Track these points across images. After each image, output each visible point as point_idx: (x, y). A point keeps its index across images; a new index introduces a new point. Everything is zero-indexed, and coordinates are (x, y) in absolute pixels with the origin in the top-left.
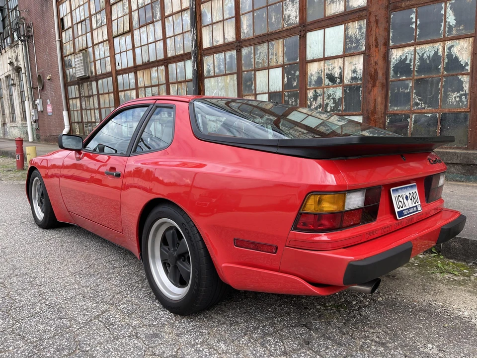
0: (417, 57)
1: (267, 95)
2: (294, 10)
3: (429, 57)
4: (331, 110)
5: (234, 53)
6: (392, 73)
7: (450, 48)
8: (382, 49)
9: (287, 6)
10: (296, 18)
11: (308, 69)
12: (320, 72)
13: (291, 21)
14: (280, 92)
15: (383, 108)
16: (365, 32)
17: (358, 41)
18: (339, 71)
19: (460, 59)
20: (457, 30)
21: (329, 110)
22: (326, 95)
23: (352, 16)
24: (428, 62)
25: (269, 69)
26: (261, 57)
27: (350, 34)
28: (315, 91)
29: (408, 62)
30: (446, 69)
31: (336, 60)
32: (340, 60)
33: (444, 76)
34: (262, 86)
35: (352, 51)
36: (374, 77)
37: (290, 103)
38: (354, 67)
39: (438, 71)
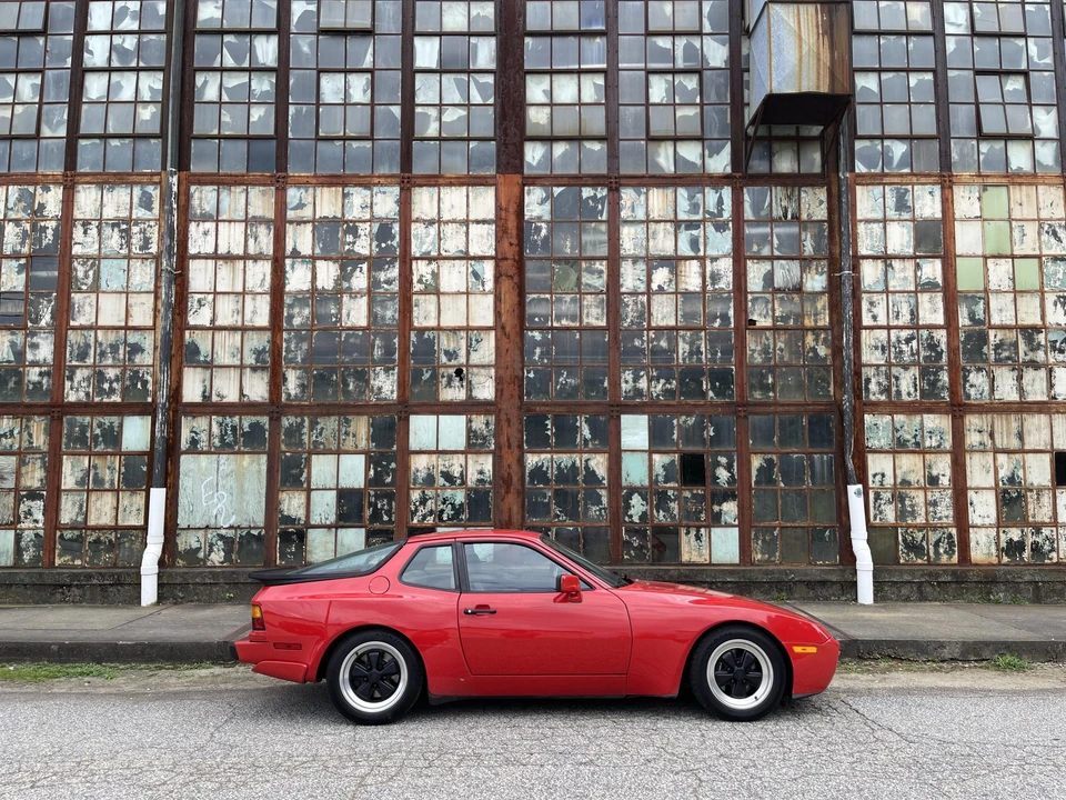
0: (555, 465)
1: (334, 492)
2: (388, 382)
3: (566, 467)
4: (449, 519)
5: (264, 420)
6: (527, 479)
7: (587, 461)
8: (516, 452)
9: (377, 375)
10: (392, 393)
11: (412, 463)
12: (431, 468)
13: (383, 395)
14: (360, 489)
15: (519, 517)
16: (493, 430)
17: (484, 438)
18: (460, 469)
19: (597, 473)
20: (593, 444)
21: (445, 518)
22: (440, 499)
23: (476, 408)
24: (566, 472)
25: (339, 455)
26: (324, 435)
27: (474, 428)
28: (423, 492)
29: (544, 469)
30: (584, 481)
31: (455, 456)
32: (462, 457)
33: (584, 488)
34: (322, 477)
35: (478, 448)
36: (507, 482)
37: (379, 506)
38: (481, 467)
39: (576, 482)
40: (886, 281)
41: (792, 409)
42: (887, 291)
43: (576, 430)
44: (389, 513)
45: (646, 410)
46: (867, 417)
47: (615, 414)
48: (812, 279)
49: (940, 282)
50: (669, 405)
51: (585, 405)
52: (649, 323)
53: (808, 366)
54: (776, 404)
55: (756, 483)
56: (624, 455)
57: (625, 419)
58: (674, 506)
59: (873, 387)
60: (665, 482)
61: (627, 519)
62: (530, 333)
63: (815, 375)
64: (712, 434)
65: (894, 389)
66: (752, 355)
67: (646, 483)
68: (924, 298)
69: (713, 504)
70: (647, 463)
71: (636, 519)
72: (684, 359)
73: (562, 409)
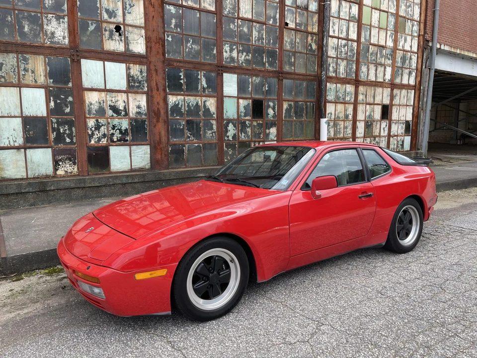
0: (186, 104)
1: (19, 120)
2: (60, 29)
3: (193, 105)
4: (118, 140)
6: (169, 112)
7: (205, 102)
8: (162, 93)
9: (49, 21)
10: (64, 38)
11: (86, 97)
12: (102, 102)
13: (56, 40)
14: (42, 117)
15: (166, 139)
16: (145, 77)
17: (140, 82)
18: (124, 104)
19: (211, 110)
20: (208, 91)
21: (115, 140)
22: (111, 125)
23: (132, 59)
24: (192, 108)
25: (20, 87)
26: (3, 69)
27: (132, 73)
28: (97, 121)
29: (180, 106)
30: (204, 115)
31: (119, 94)
32: (124, 96)
33: (203, 120)
34: (7, 107)
35: (135, 89)
36: (157, 114)
37: (61, 131)
38: (138, 103)
39: (198, 115)
40: (339, 12)
41: (301, 77)
42: (339, 18)
43: (198, 80)
44: (70, 136)
45: (237, 71)
46: (328, 84)
47: (220, 72)
48: (312, 3)
49: (357, 16)
50: (247, 70)
51: (204, 64)
52: (238, 15)
53: (308, 54)
54: (295, 74)
55: (285, 117)
56: (225, 99)
57: (226, 76)
58: (249, 130)
59: (331, 69)
60: (245, 116)
61: (226, 138)
62: (167, 6)
63: (311, 59)
64: (267, 89)
65: (338, 70)
66: (286, 44)
67: (236, 117)
68: (351, 24)
69: (266, 129)
70: (236, 105)
71: (231, 138)
72: (255, 41)
73: (190, 66)
